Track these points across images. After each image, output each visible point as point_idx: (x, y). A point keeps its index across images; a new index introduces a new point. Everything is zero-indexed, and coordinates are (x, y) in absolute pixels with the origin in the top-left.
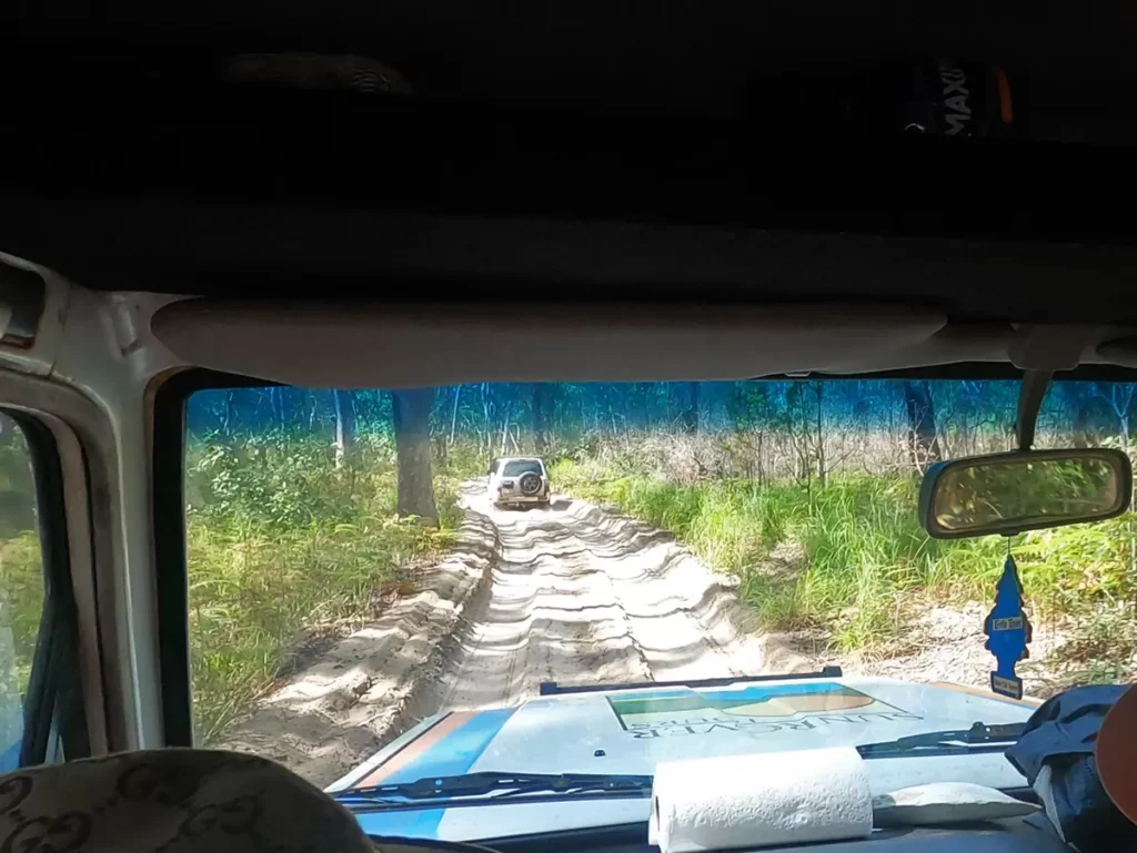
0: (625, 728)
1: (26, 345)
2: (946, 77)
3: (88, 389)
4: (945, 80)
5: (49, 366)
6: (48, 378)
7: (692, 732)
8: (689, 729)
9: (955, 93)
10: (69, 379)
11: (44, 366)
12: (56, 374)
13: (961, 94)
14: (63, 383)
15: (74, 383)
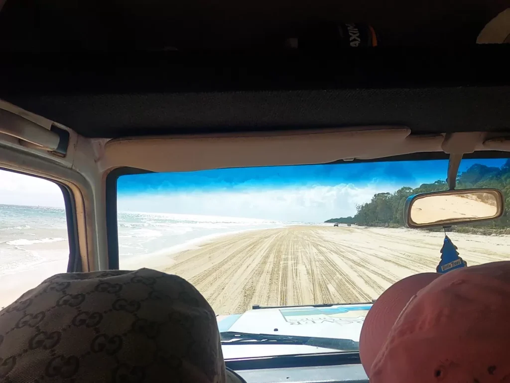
0: (287, 321)
1: (64, 156)
2: (351, 33)
3: (83, 174)
4: (350, 34)
5: (71, 165)
6: (71, 169)
7: (314, 322)
8: (313, 321)
9: (355, 40)
10: (78, 170)
11: (69, 165)
12: (74, 168)
13: (357, 40)
14: (76, 171)
15: (79, 172)
